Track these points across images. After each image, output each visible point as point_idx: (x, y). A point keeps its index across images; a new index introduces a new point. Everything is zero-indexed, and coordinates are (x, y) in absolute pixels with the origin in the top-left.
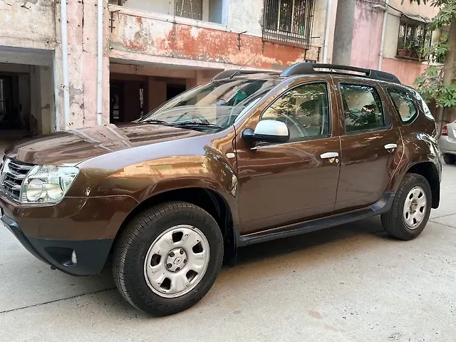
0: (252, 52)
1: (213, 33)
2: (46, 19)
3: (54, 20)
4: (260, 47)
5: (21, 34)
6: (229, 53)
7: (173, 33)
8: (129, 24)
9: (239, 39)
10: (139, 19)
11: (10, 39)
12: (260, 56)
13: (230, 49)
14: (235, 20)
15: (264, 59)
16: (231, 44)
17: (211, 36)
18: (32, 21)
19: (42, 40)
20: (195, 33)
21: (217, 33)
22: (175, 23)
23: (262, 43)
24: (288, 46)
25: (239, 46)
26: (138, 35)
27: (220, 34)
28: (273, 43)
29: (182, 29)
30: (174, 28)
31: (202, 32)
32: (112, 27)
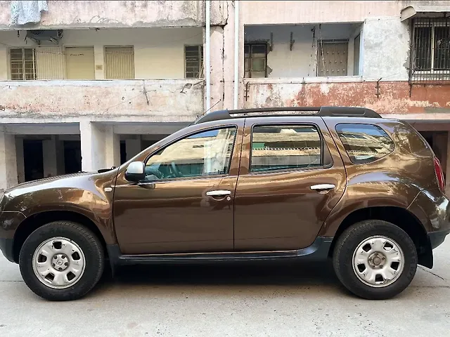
0: (394, 98)
1: (345, 86)
2: (197, 99)
3: (203, 98)
4: (407, 92)
5: (181, 112)
6: (365, 102)
7: (302, 92)
8: (261, 92)
9: (378, 87)
10: (270, 86)
11: (173, 117)
12: (406, 101)
13: (366, 99)
14: (371, 68)
15: (411, 103)
16: (367, 93)
17: (343, 89)
18: (187, 102)
19: (194, 115)
20: (325, 89)
21: (350, 85)
22: (304, 83)
23: (409, 87)
24: (446, 84)
25: (378, 95)
26: (269, 99)
27: (354, 85)
28: (424, 84)
29: (312, 87)
30: (303, 88)
31: (334, 87)
32: (246, 97)
